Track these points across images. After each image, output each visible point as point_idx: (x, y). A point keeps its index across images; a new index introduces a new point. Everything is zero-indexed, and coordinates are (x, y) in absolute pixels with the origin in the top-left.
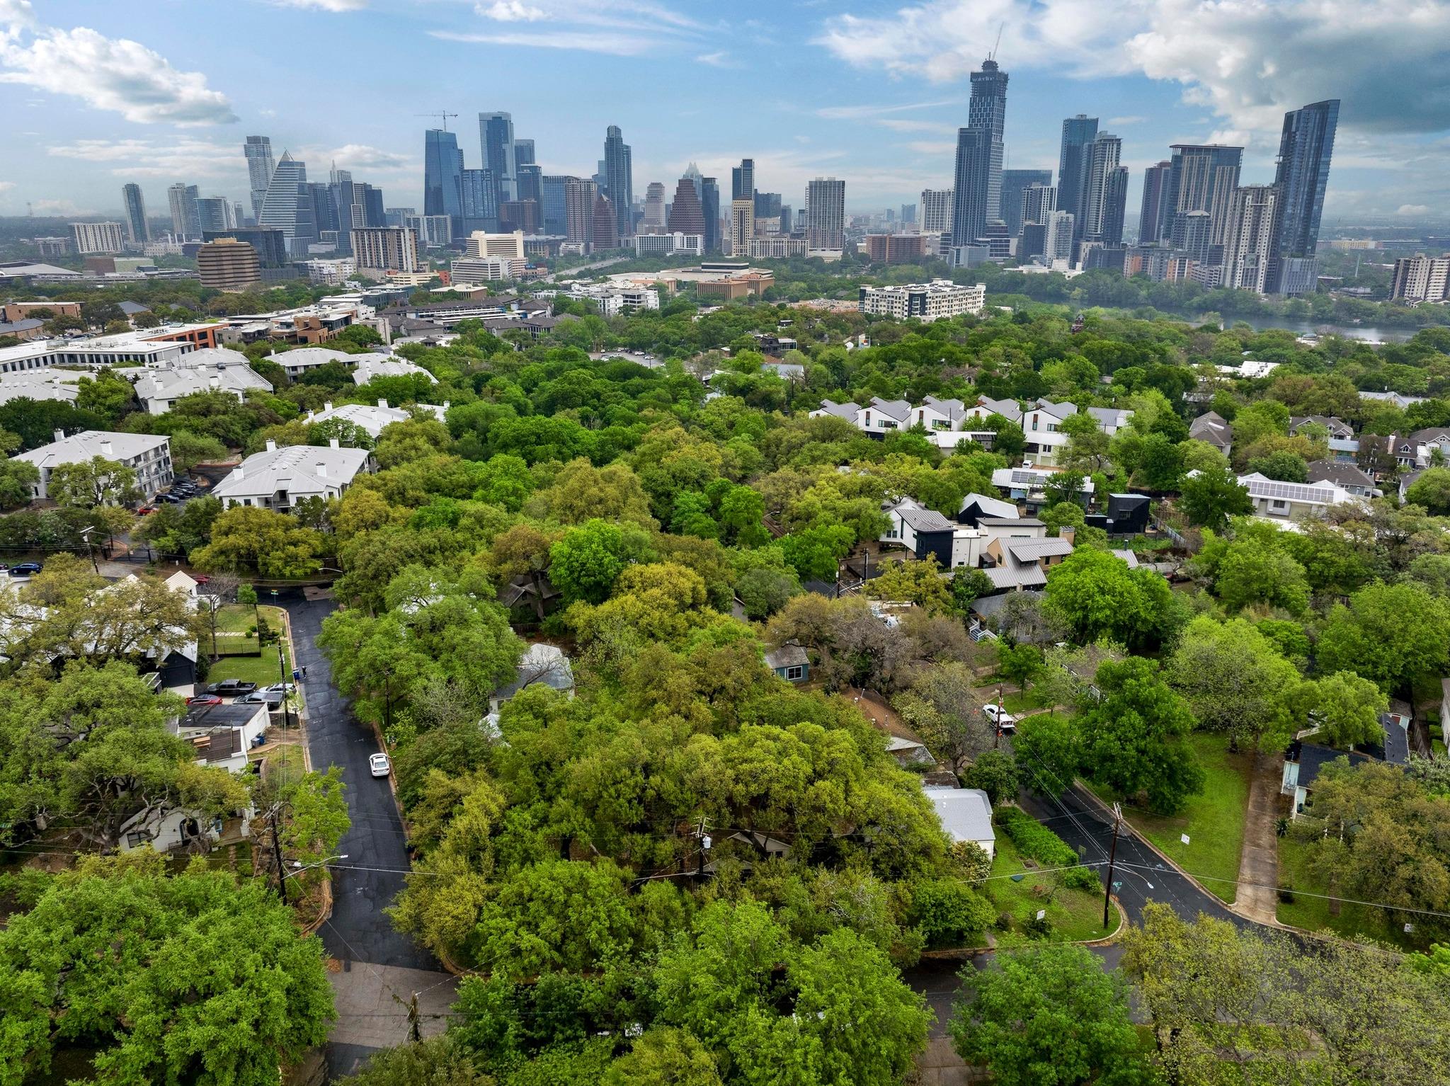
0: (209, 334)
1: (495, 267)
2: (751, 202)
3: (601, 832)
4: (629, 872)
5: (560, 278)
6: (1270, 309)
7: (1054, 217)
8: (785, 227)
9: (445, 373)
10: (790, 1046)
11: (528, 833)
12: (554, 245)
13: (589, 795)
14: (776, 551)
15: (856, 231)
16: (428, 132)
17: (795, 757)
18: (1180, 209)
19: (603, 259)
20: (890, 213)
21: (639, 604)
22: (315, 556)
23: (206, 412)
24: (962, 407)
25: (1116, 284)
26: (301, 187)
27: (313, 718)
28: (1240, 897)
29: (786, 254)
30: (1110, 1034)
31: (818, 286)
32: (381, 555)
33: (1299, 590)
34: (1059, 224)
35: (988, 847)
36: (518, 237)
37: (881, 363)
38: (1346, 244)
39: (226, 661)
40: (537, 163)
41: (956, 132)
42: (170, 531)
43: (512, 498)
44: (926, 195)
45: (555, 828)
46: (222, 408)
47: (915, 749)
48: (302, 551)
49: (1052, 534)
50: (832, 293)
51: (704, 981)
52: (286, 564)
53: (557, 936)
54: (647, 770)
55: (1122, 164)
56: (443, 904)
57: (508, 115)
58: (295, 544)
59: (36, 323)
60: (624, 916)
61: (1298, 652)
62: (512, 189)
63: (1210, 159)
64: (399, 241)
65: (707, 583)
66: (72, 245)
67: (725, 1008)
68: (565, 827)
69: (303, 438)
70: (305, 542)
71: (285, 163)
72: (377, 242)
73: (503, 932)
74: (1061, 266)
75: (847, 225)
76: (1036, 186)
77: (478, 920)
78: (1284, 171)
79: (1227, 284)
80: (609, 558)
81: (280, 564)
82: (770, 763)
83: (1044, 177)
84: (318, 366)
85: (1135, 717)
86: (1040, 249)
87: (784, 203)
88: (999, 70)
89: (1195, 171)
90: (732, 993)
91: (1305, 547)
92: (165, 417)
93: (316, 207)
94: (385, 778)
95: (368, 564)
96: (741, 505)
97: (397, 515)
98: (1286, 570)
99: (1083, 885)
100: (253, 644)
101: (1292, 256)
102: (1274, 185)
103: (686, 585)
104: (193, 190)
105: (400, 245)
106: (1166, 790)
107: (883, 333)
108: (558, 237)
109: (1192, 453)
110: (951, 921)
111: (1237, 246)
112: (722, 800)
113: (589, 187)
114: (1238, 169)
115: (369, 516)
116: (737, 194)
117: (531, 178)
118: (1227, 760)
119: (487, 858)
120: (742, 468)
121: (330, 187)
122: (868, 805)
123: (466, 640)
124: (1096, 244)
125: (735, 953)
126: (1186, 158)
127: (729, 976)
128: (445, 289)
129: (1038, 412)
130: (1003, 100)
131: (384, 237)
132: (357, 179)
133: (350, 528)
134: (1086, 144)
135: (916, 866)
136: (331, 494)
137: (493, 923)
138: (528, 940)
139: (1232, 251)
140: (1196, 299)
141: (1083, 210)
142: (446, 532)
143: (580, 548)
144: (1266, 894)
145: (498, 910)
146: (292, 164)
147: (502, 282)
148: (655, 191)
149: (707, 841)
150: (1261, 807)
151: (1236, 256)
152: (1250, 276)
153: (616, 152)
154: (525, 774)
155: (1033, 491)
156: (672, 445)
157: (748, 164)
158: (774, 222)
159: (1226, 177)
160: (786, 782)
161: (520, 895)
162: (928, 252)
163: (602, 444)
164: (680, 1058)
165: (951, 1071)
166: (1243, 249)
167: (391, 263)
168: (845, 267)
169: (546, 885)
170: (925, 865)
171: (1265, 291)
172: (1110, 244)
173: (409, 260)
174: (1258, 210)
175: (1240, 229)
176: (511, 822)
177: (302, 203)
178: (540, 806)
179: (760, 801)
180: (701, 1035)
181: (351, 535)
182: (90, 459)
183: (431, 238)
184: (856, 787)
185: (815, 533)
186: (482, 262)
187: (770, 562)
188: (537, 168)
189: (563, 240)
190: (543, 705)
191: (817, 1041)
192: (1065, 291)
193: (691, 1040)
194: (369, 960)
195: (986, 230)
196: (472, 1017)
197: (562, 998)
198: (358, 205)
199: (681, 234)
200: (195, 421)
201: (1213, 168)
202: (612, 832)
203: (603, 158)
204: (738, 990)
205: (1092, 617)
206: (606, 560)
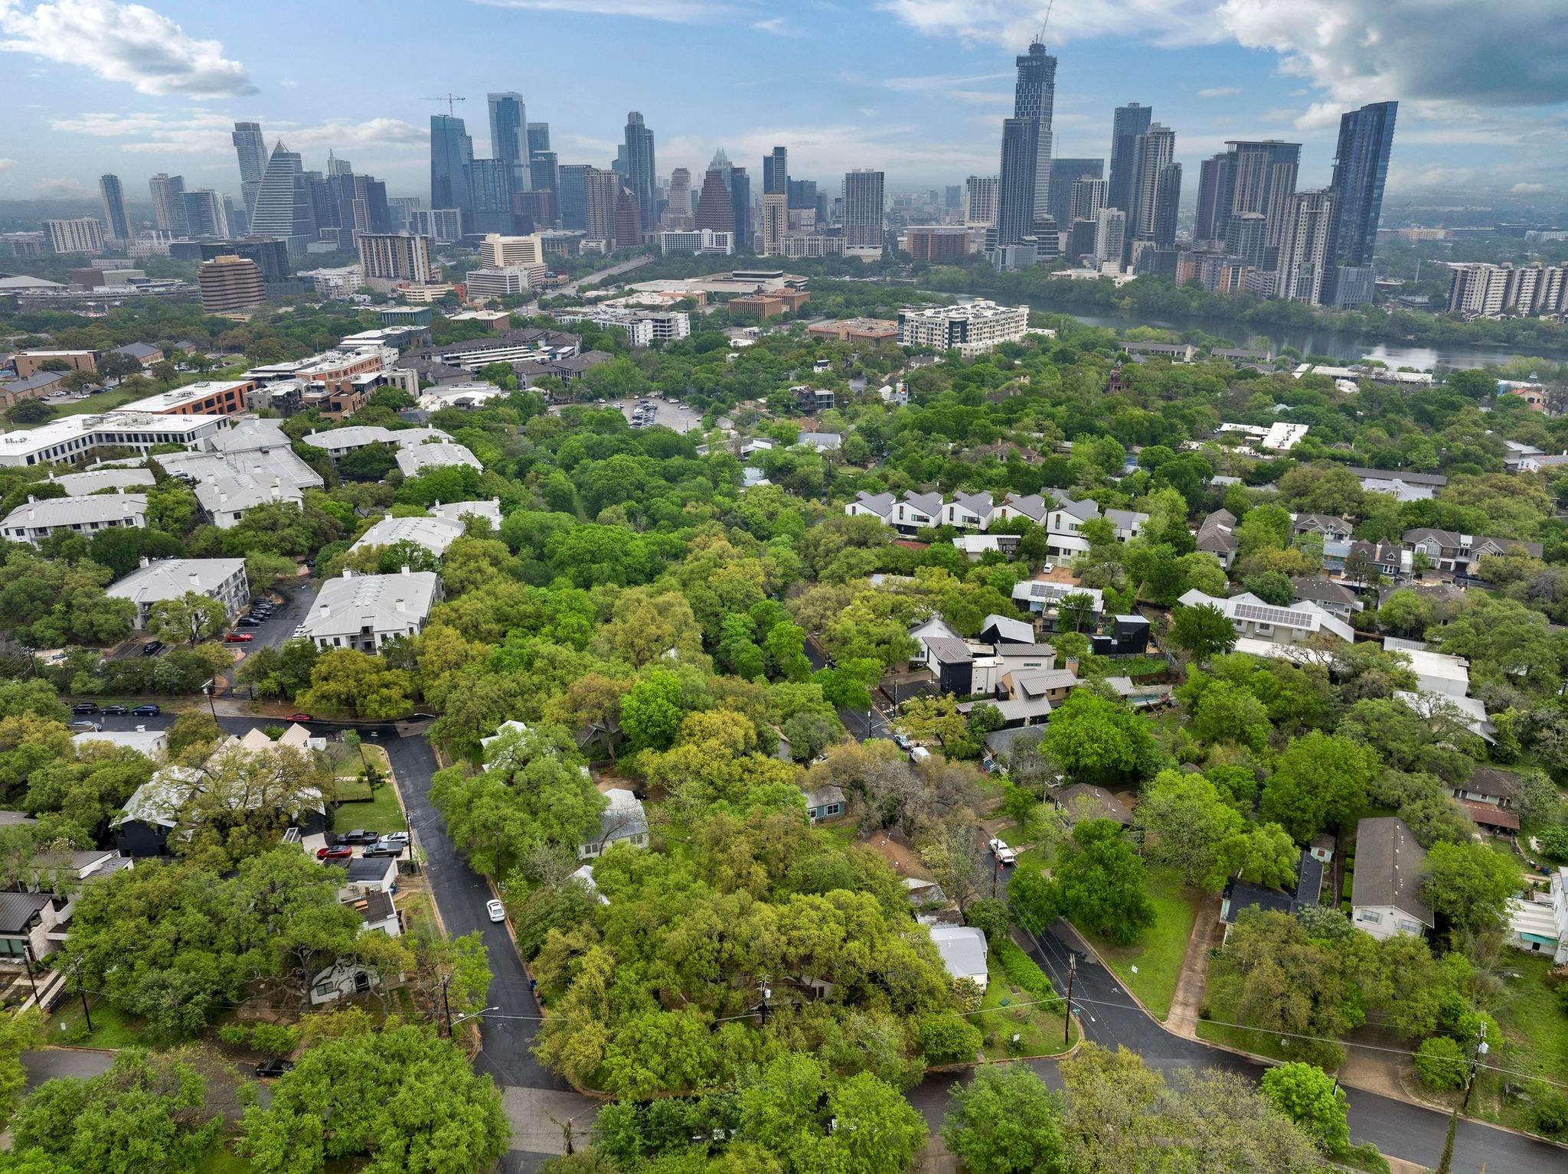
0: (237, 395)
1: (514, 279)
2: (784, 197)
3: (688, 984)
4: (710, 1016)
5: (583, 289)
6: (1324, 323)
7: (1104, 216)
8: (820, 217)
9: (489, 455)
10: (829, 1156)
11: (634, 987)
12: (573, 242)
13: (678, 957)
14: (815, 689)
15: (896, 218)
16: (433, 118)
17: (832, 925)
18: (1235, 211)
19: (627, 258)
20: (934, 194)
21: (700, 755)
22: (406, 697)
23: (273, 527)
24: (991, 502)
25: (1167, 294)
26: (297, 179)
27: (431, 864)
28: (1171, 1016)
29: (821, 252)
30: (1046, 1137)
31: (856, 298)
32: (470, 703)
33: (1262, 731)
34: (1110, 223)
35: (981, 980)
36: (535, 239)
37: (918, 433)
38: (1415, 233)
39: (345, 808)
40: (552, 150)
41: (1001, 124)
42: (272, 674)
43: (577, 635)
44: (972, 181)
45: (653, 982)
46: (287, 522)
47: (929, 888)
48: (395, 693)
49: (1059, 665)
50: (870, 308)
51: (771, 1111)
52: (381, 705)
53: (662, 1069)
54: (722, 938)
55: (1175, 160)
56: (577, 1046)
57: (520, 96)
58: (387, 686)
59: (51, 377)
60: (711, 1053)
61: (1246, 797)
62: (526, 175)
63: (1267, 157)
64: (410, 249)
65: (757, 726)
66: (47, 245)
67: (785, 1129)
68: (661, 982)
69: (375, 565)
70: (395, 684)
71: (280, 154)
72: (386, 249)
73: (623, 1067)
74: (1111, 269)
75: (887, 208)
76: (1086, 179)
77: (603, 1058)
78: (1340, 173)
79: (1282, 294)
80: (672, 710)
81: (376, 706)
82: (814, 932)
83: (1094, 167)
84: (360, 447)
85: (1099, 871)
86: (1090, 248)
87: (819, 188)
88: (1047, 54)
89: (1251, 169)
90: (790, 1119)
91: (1272, 685)
92: (235, 532)
93: (315, 202)
94: (502, 922)
95: (459, 711)
96: (785, 640)
97: (474, 653)
98: (1251, 711)
99: (1053, 1008)
100: (365, 789)
101: (1348, 265)
102: (1331, 189)
103: (739, 733)
104: (178, 181)
105: (410, 254)
106: (1125, 926)
107: (921, 381)
108: (577, 233)
109: (1195, 570)
110: (949, 1047)
111: (1292, 254)
112: (778, 960)
113: (610, 179)
114: (1296, 167)
115: (452, 657)
116: (768, 188)
117: (545, 166)
118: (1183, 892)
119: (603, 1007)
120: (784, 575)
121: (328, 180)
122: (887, 960)
123: (560, 800)
124: (1148, 244)
125: (792, 1093)
126: (1242, 155)
127: (788, 1107)
128: (467, 316)
129: (1060, 512)
130: (1051, 86)
131: (393, 245)
132: (358, 170)
133: (435, 669)
134: (1138, 137)
135: (923, 1002)
136: (411, 630)
137: (614, 1060)
138: (642, 1073)
139: (1287, 259)
140: (1249, 312)
141: (1136, 207)
142: (524, 677)
143: (646, 701)
144: (1191, 1014)
145: (618, 1050)
146: (287, 155)
147: (521, 296)
148: (681, 176)
149: (768, 992)
150: (1201, 935)
151: (1290, 265)
152: (1304, 287)
153: (638, 139)
154: (628, 940)
155: (1050, 605)
156: (719, 561)
157: (780, 151)
158: (808, 215)
159: (1284, 175)
160: (825, 946)
161: (633, 1038)
162: (973, 249)
163: (652, 555)
164: (759, 1165)
165: (945, 1159)
166: (1298, 259)
167: (401, 272)
168: (883, 268)
169: (653, 1033)
170: (930, 1002)
171: (1321, 301)
172: (1163, 245)
173: (421, 270)
174: (1313, 217)
175: (1294, 237)
176: (620, 978)
177: (298, 198)
178: (641, 964)
179: (807, 959)
180: (770, 1147)
181: (437, 676)
182: (183, 594)
183: (440, 234)
184: (878, 942)
185: (849, 666)
186: (500, 273)
187: (811, 700)
188: (552, 155)
189: (583, 236)
190: (630, 862)
191: (847, 1152)
192: (1114, 300)
193: (765, 1153)
194: (518, 1083)
195: (1034, 227)
196: (607, 1133)
197: (671, 1117)
198: (360, 199)
199: (709, 231)
200: (265, 537)
201: (1270, 166)
202: (696, 984)
203: (623, 143)
204: (794, 1117)
205: (1082, 763)
206: (670, 713)
